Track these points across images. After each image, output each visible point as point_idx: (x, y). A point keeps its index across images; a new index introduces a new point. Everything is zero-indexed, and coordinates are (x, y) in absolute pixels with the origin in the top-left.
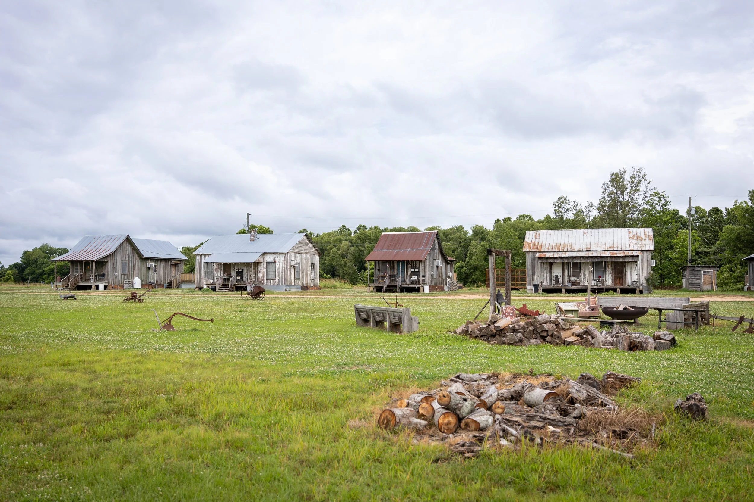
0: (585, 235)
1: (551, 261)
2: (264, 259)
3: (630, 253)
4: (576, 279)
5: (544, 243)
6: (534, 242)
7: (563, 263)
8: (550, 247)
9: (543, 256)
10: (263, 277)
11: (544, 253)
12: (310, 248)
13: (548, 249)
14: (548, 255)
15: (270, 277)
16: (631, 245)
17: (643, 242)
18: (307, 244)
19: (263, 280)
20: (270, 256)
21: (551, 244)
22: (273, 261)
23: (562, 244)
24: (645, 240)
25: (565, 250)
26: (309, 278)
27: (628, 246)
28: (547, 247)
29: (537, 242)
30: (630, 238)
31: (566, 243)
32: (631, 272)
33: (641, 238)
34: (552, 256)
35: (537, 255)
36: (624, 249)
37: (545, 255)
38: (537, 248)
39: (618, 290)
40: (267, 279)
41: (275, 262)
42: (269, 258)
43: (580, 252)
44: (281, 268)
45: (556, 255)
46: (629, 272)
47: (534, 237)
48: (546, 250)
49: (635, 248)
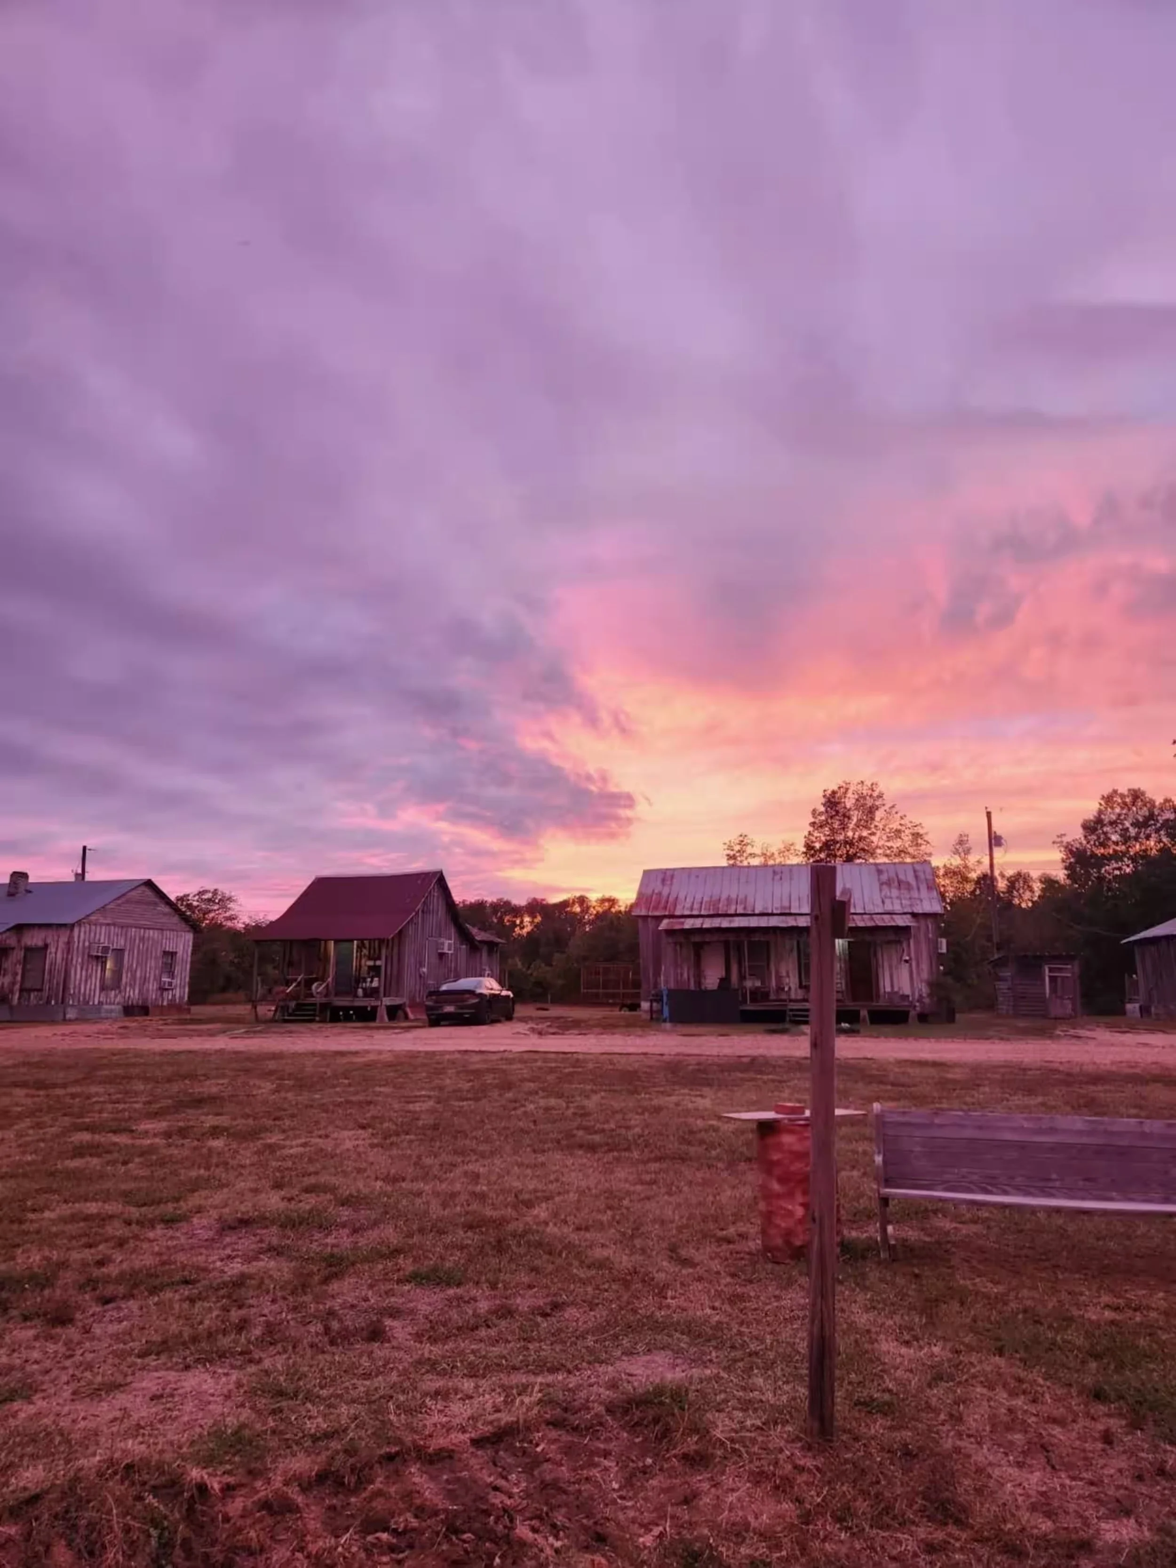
0: (778, 877)
1: (697, 939)
2: (19, 941)
3: (887, 921)
4: (758, 984)
5: (682, 896)
6: (660, 894)
7: (726, 944)
8: (696, 906)
9: (677, 927)
10: (13, 983)
11: (682, 920)
12: (165, 914)
13: (692, 909)
14: (689, 924)
15: (28, 985)
16: (887, 901)
17: (915, 894)
18: (156, 904)
19: (12, 992)
20: (36, 932)
21: (698, 897)
22: (40, 944)
23: (724, 896)
24: (919, 889)
25: (732, 911)
26: (152, 986)
27: (879, 902)
28: (688, 905)
29: (665, 893)
30: (882, 884)
31: (734, 896)
32: (890, 967)
33: (908, 884)
34: (699, 926)
35: (664, 924)
36: (870, 908)
37: (683, 923)
38: (665, 908)
39: (864, 1013)
40: (21, 990)
41: (46, 946)
42: (34, 939)
43: (766, 918)
44: (59, 960)
45: (708, 924)
46: (886, 964)
47: (659, 883)
48: (687, 913)
49: (897, 908)
